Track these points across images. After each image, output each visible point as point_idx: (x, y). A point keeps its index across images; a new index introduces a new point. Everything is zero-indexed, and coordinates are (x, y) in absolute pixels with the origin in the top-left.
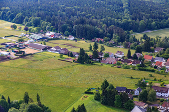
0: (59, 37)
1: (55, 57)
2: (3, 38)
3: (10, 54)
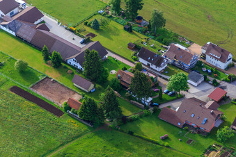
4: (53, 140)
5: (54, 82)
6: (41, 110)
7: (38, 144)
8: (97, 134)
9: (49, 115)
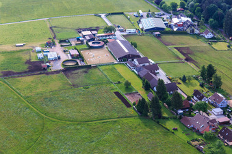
0: (188, 31)
1: (119, 83)
2: (103, 16)
3: (59, 58)
4: (116, 115)
5: (139, 95)
6: (122, 103)
7: (107, 114)
8: (140, 118)
9: (124, 106)
